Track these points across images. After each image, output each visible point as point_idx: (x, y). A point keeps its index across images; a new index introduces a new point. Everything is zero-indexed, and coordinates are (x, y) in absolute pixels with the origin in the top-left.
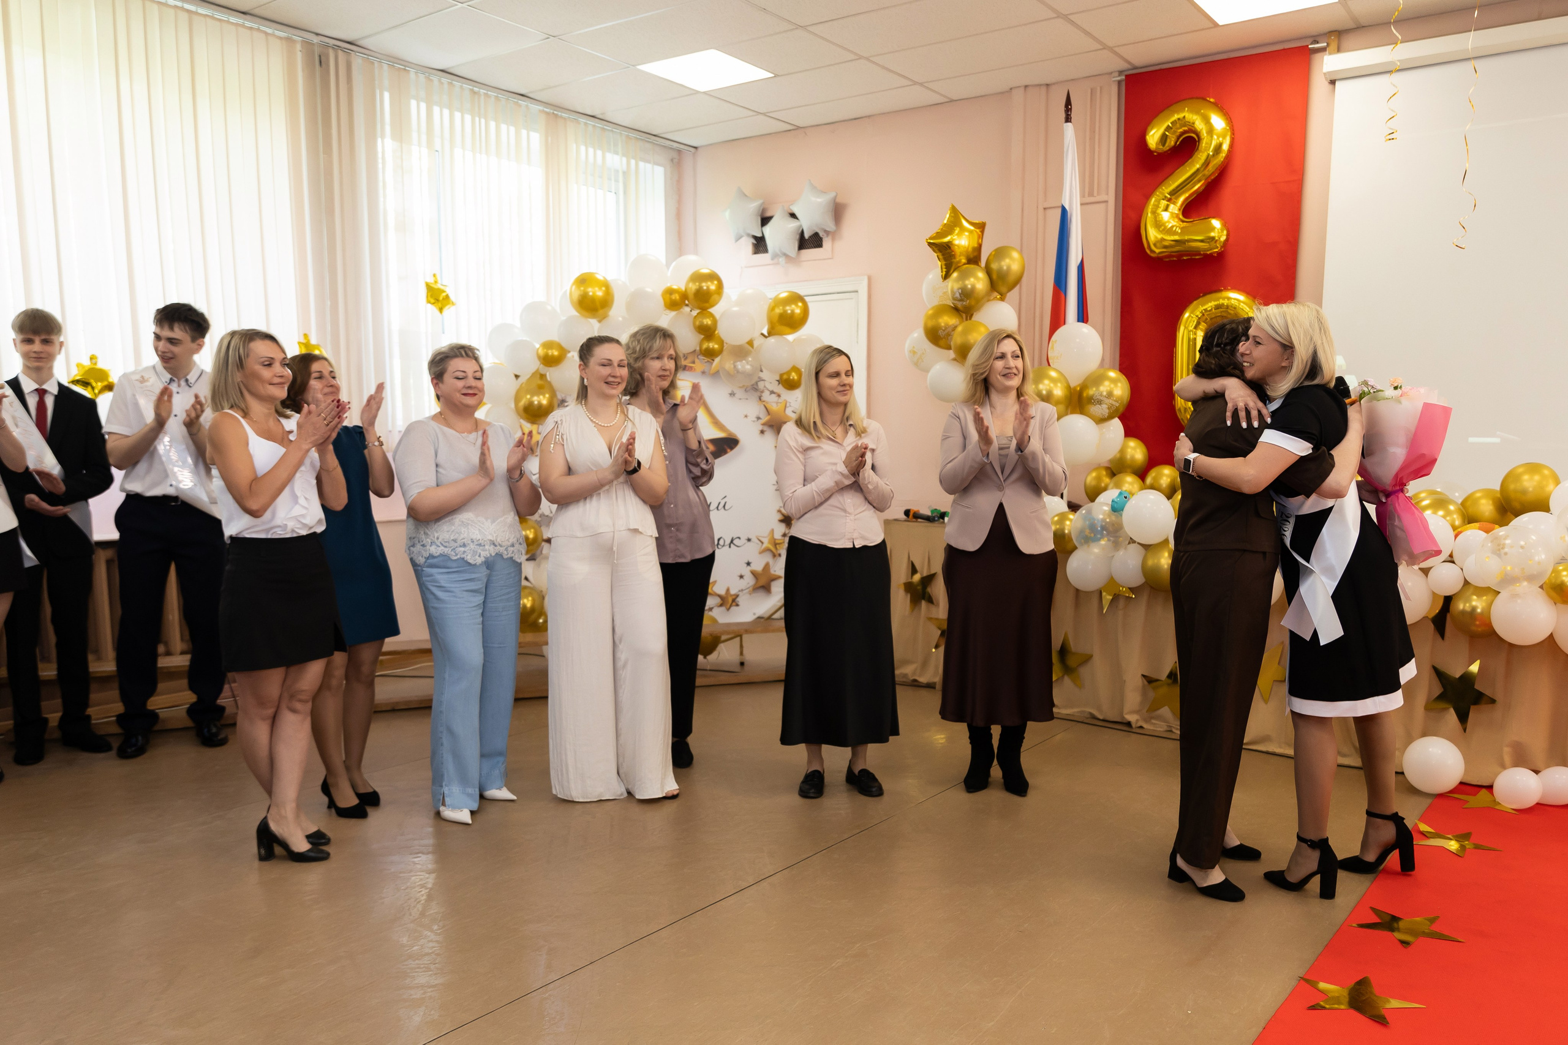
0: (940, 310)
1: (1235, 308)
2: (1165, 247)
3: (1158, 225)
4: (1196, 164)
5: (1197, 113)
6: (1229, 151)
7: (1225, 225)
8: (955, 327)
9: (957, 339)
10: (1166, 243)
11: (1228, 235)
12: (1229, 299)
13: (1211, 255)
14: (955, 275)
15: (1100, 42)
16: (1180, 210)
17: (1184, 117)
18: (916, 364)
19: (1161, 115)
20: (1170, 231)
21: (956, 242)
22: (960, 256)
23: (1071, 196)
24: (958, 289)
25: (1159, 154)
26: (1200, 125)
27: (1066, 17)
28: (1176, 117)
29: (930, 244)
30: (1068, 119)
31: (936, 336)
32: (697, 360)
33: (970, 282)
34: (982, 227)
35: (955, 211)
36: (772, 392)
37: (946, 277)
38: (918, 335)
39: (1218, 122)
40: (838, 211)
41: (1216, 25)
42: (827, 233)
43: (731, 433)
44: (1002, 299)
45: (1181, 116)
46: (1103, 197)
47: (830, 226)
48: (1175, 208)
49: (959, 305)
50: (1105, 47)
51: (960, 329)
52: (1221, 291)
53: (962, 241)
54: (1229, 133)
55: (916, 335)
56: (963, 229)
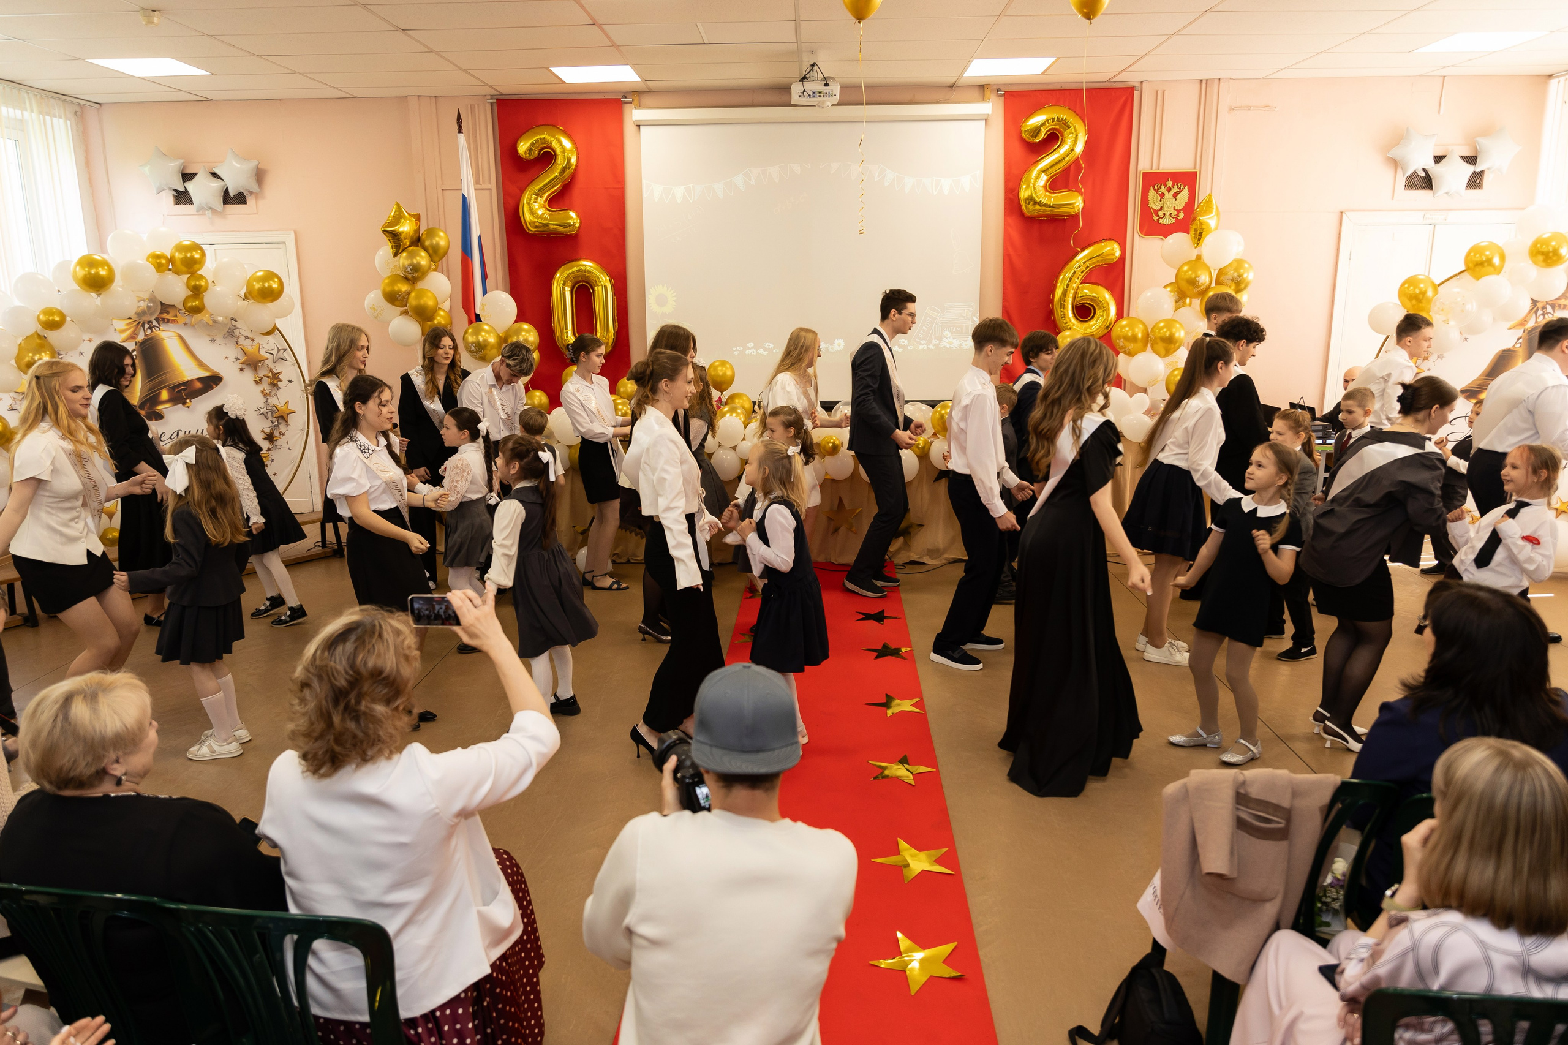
0: (394, 279)
1: (590, 272)
2: (536, 227)
3: (533, 213)
4: (555, 172)
5: (553, 137)
6: (577, 165)
7: (578, 216)
8: (409, 293)
9: (413, 301)
10: (537, 224)
11: (581, 223)
12: (585, 266)
13: (571, 235)
14: (404, 254)
15: (482, 81)
16: (545, 202)
17: (544, 138)
18: (376, 318)
19: (527, 134)
20: (541, 217)
21: (401, 230)
22: (405, 239)
23: (469, 188)
24: (409, 265)
25: (528, 161)
26: (555, 145)
27: (466, 71)
28: (538, 137)
29: (384, 231)
30: (460, 131)
31: (392, 298)
32: (178, 314)
33: (415, 261)
34: (418, 218)
35: (398, 205)
36: (247, 337)
37: (396, 255)
38: (374, 298)
39: (567, 144)
40: (260, 175)
41: (564, 82)
42: (251, 193)
43: (214, 372)
44: (435, 270)
45: (542, 136)
46: (489, 186)
47: (254, 187)
48: (541, 200)
49: (410, 277)
50: (486, 84)
51: (413, 295)
52: (580, 260)
53: (406, 228)
54: (575, 154)
55: (372, 296)
56: (405, 219)
